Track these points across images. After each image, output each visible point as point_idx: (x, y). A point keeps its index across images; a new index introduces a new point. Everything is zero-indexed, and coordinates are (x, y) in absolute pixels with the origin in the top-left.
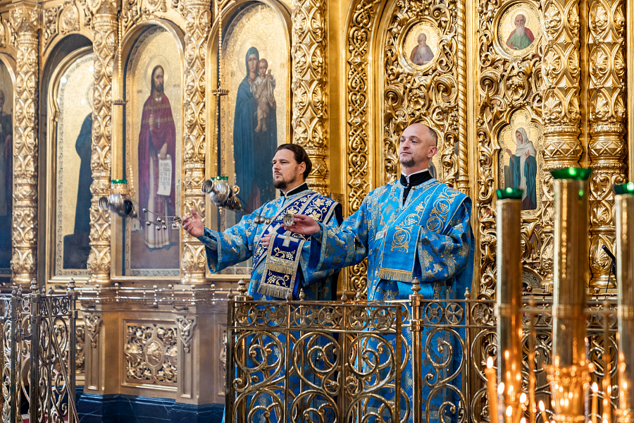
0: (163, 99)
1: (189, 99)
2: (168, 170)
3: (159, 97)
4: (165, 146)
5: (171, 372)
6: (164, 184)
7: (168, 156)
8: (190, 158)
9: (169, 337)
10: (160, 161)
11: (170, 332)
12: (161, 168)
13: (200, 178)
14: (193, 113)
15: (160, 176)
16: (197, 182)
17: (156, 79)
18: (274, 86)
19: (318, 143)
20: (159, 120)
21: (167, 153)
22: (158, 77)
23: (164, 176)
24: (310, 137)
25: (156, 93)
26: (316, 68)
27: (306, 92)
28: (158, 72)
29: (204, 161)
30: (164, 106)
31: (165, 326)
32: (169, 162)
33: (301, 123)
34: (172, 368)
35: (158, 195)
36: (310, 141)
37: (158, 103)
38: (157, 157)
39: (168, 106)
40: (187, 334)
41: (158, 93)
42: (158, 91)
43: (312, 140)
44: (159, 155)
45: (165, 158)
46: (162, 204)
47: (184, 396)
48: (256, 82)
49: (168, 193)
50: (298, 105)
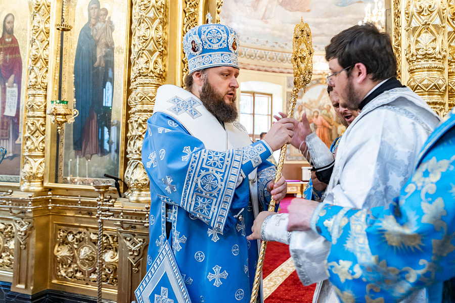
0: (12, 40)
1: (35, 38)
2: (15, 96)
3: (9, 38)
4: (12, 77)
5: (9, 260)
6: (10, 107)
7: (15, 85)
8: (33, 86)
9: (9, 232)
10: (8, 89)
11: (10, 227)
12: (8, 94)
13: (41, 102)
14: (38, 49)
15: (7, 101)
16: (39, 106)
17: (7, 24)
18: (112, 30)
19: (159, 74)
20: (8, 56)
21: (14, 83)
22: (9, 23)
23: (10, 100)
24: (151, 68)
25: (7, 35)
26: (159, 8)
27: (149, 28)
28: (10, 18)
29: (46, 89)
30: (13, 45)
31: (6, 222)
32: (16, 89)
33: (143, 55)
34: (11, 257)
35: (4, 116)
36: (151, 71)
37: (8, 43)
38: (5, 85)
39: (16, 46)
40: (23, 234)
41: (9, 35)
42: (9, 34)
43: (153, 70)
44: (7, 84)
45: (13, 87)
46: (7, 123)
47: (19, 286)
48: (96, 27)
49: (13, 114)
50: (141, 38)
